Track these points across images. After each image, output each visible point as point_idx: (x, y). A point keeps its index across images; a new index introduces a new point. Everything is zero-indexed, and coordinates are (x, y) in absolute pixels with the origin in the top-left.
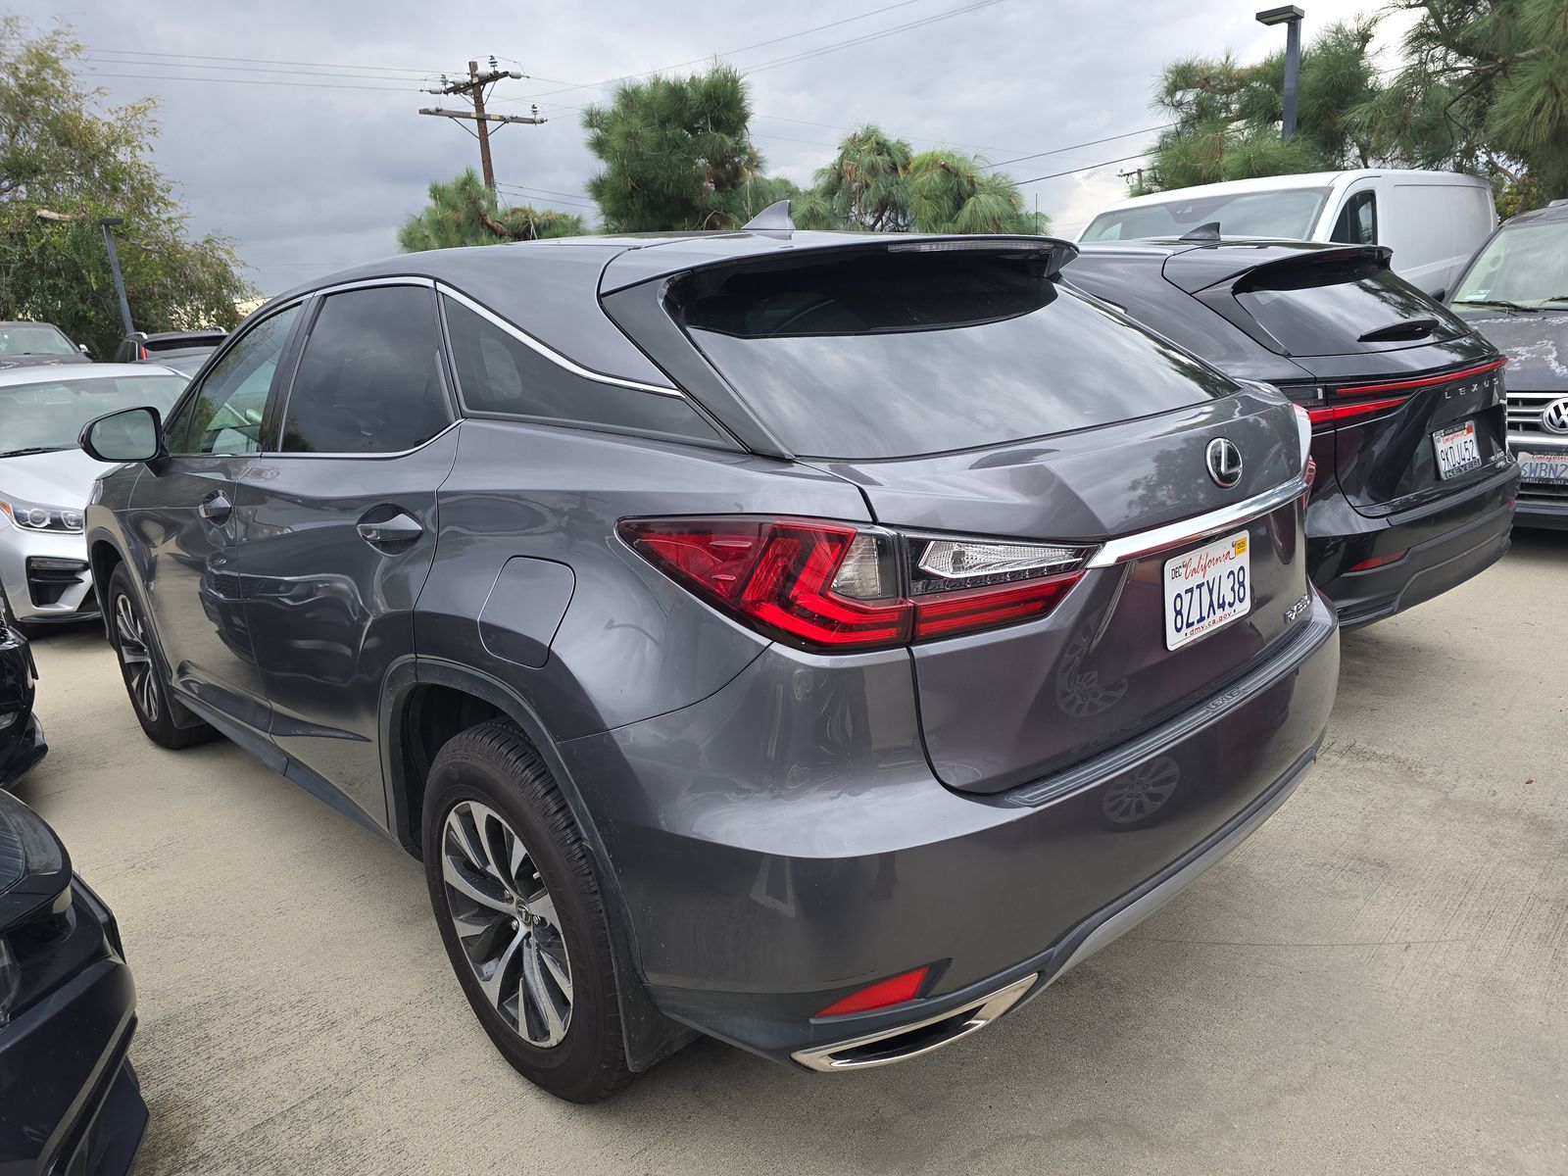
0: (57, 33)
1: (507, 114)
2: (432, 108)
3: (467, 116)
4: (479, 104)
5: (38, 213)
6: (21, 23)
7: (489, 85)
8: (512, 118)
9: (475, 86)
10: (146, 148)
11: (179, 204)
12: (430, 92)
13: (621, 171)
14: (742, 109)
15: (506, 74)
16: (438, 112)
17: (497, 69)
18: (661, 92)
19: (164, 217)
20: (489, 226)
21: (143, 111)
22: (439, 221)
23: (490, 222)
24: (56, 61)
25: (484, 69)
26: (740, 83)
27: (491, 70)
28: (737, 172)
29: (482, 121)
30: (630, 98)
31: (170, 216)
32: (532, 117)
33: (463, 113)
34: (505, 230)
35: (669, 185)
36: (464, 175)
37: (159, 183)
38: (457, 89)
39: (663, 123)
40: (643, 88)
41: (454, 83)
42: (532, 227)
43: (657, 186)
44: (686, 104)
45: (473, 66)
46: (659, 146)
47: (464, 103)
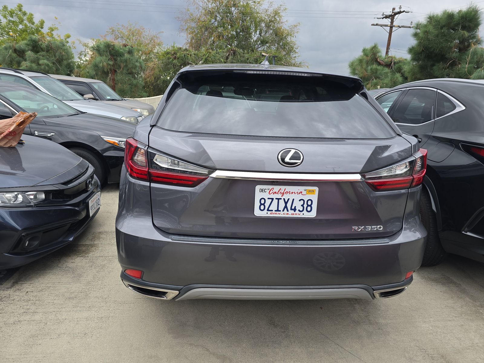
0: (281, 5)
1: (400, 25)
2: (375, 23)
3: (386, 26)
4: (392, 22)
5: (262, 54)
6: (274, 3)
7: (397, 16)
8: (402, 26)
9: (392, 17)
10: (294, 37)
11: (299, 53)
12: (377, 18)
13: (419, 44)
14: (478, 22)
15: (404, 11)
16: (377, 25)
17: (401, 10)
18: (446, 16)
19: (294, 56)
20: (378, 62)
21: (296, 26)
22: (360, 60)
23: (379, 60)
24: (279, 13)
25: (397, 10)
26: (479, 12)
27: (399, 10)
28: (469, 46)
29: (391, 27)
30: (431, 19)
31: (296, 56)
32: (410, 26)
33: (385, 25)
34: (383, 63)
35: (437, 49)
36: (374, 45)
37: (295, 47)
38: (386, 17)
39: (442, 28)
40: (439, 15)
41: (385, 15)
42: (393, 63)
43: (432, 50)
44: (452, 21)
45: (394, 9)
46: (437, 36)
47: (388, 21)
